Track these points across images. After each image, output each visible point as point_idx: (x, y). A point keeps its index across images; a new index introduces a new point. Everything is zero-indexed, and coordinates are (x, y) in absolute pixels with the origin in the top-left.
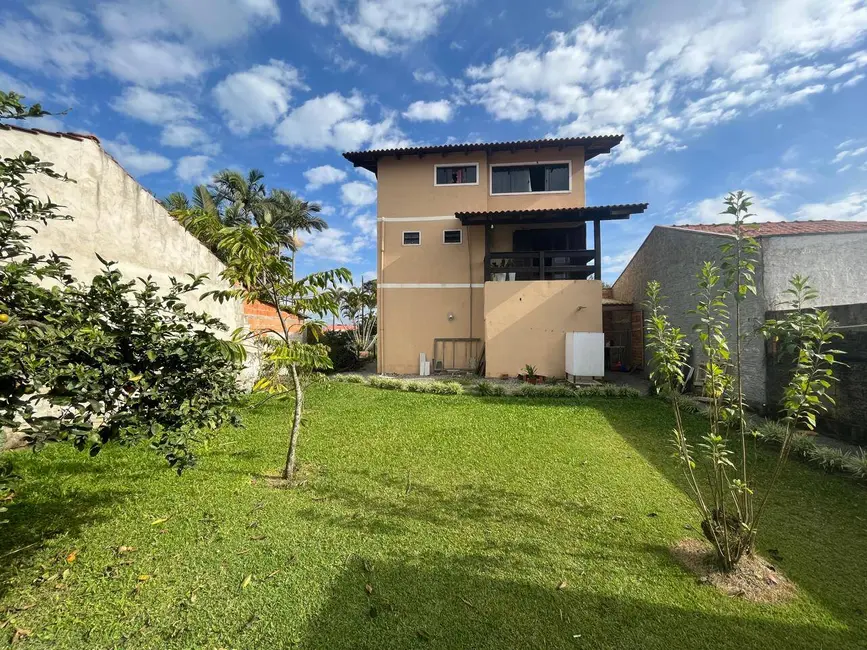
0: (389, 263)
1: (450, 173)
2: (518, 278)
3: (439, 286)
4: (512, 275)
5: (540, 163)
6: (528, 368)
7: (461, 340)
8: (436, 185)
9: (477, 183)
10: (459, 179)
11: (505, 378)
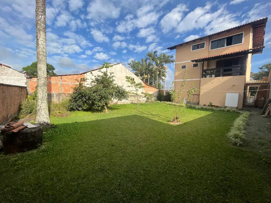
0: (178, 74)
1: (197, 47)
2: (216, 76)
3: (191, 80)
4: (213, 76)
5: (230, 36)
6: (210, 103)
7: (196, 95)
8: (191, 51)
9: (205, 48)
10: (199, 47)
11: (204, 105)
